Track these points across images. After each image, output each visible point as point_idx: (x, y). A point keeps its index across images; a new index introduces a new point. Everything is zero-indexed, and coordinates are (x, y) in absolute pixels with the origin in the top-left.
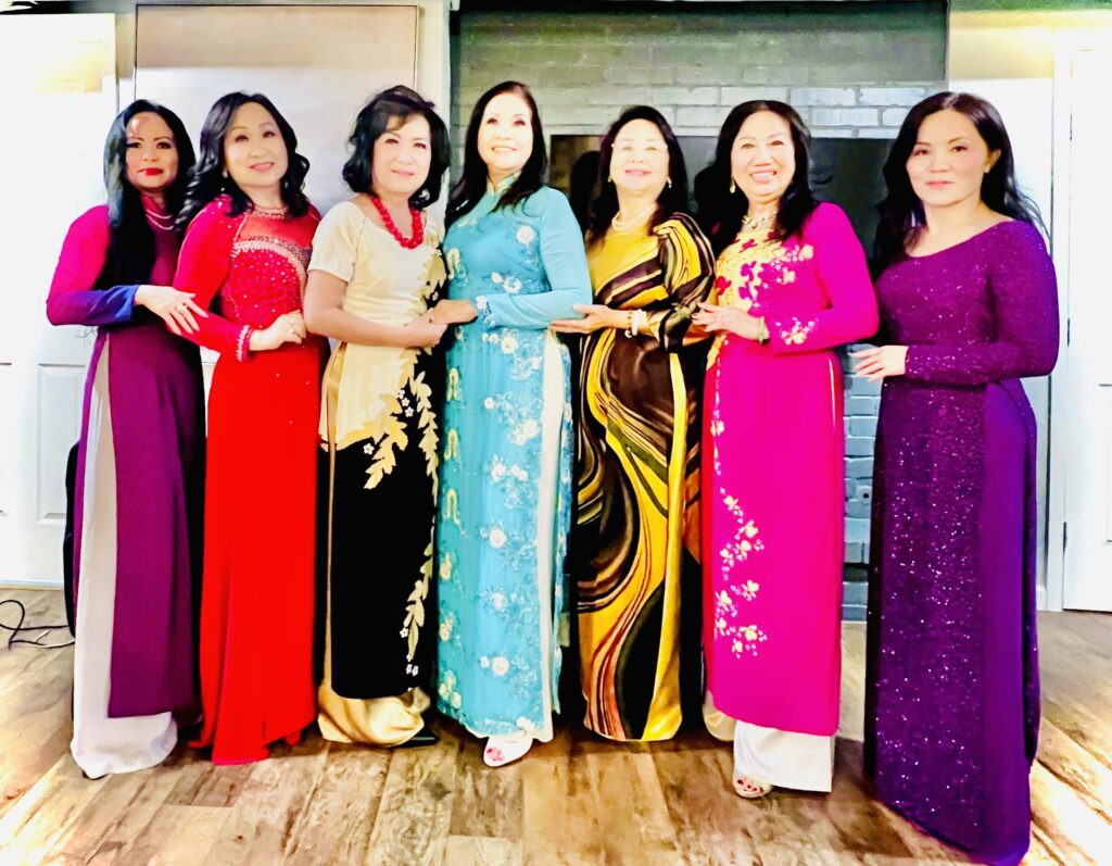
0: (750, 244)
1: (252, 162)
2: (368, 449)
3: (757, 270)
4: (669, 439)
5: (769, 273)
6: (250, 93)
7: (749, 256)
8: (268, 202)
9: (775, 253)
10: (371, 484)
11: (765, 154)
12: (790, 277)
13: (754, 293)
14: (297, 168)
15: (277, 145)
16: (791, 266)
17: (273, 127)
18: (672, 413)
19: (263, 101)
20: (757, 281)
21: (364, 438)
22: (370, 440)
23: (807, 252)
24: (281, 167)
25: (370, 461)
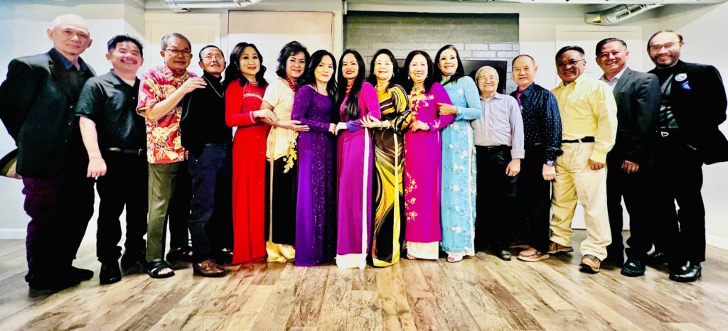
0: (415, 95)
1: (249, 66)
2: (285, 160)
3: (418, 102)
4: (394, 159)
5: (421, 103)
6: (249, 43)
7: (414, 99)
8: (252, 80)
9: (423, 97)
10: (285, 171)
11: (419, 68)
12: (427, 105)
13: (416, 109)
14: (263, 69)
15: (257, 61)
16: (428, 101)
17: (256, 56)
18: (394, 150)
19: (253, 46)
20: (417, 106)
21: (284, 155)
22: (285, 157)
23: (432, 97)
24: (258, 69)
25: (285, 163)
